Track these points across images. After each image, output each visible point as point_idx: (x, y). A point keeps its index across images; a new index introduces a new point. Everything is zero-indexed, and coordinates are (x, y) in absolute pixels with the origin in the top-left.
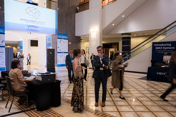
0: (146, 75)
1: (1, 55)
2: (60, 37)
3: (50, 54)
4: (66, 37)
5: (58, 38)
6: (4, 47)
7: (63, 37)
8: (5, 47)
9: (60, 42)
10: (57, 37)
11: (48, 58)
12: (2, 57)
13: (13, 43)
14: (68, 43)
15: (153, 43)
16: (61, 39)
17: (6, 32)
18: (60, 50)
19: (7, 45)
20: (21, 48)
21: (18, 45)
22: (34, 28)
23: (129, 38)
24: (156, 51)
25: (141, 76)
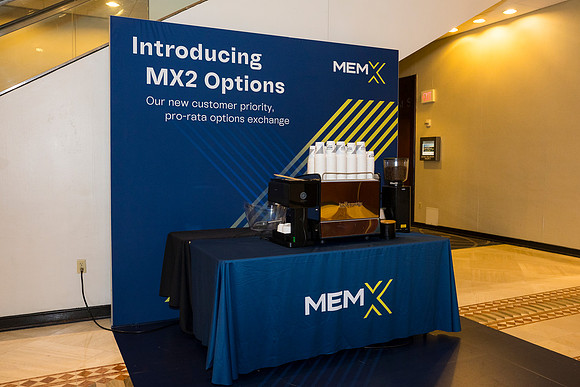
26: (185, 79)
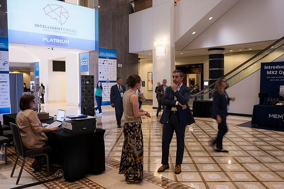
0: (250, 119)
1: (3, 87)
2: (102, 54)
3: (86, 84)
4: (113, 55)
5: (100, 57)
6: (7, 72)
7: (107, 55)
8: (10, 72)
9: (103, 63)
10: (97, 54)
11: (83, 90)
12: (4, 90)
13: (23, 66)
14: (117, 65)
15: (263, 65)
16: (105, 58)
17: (10, 47)
18: (103, 77)
19: (12, 69)
20: (37, 73)
21: (31, 69)
22: (58, 41)
23: (222, 56)
24: (268, 77)
25: (242, 121)
26: (275, 73)
